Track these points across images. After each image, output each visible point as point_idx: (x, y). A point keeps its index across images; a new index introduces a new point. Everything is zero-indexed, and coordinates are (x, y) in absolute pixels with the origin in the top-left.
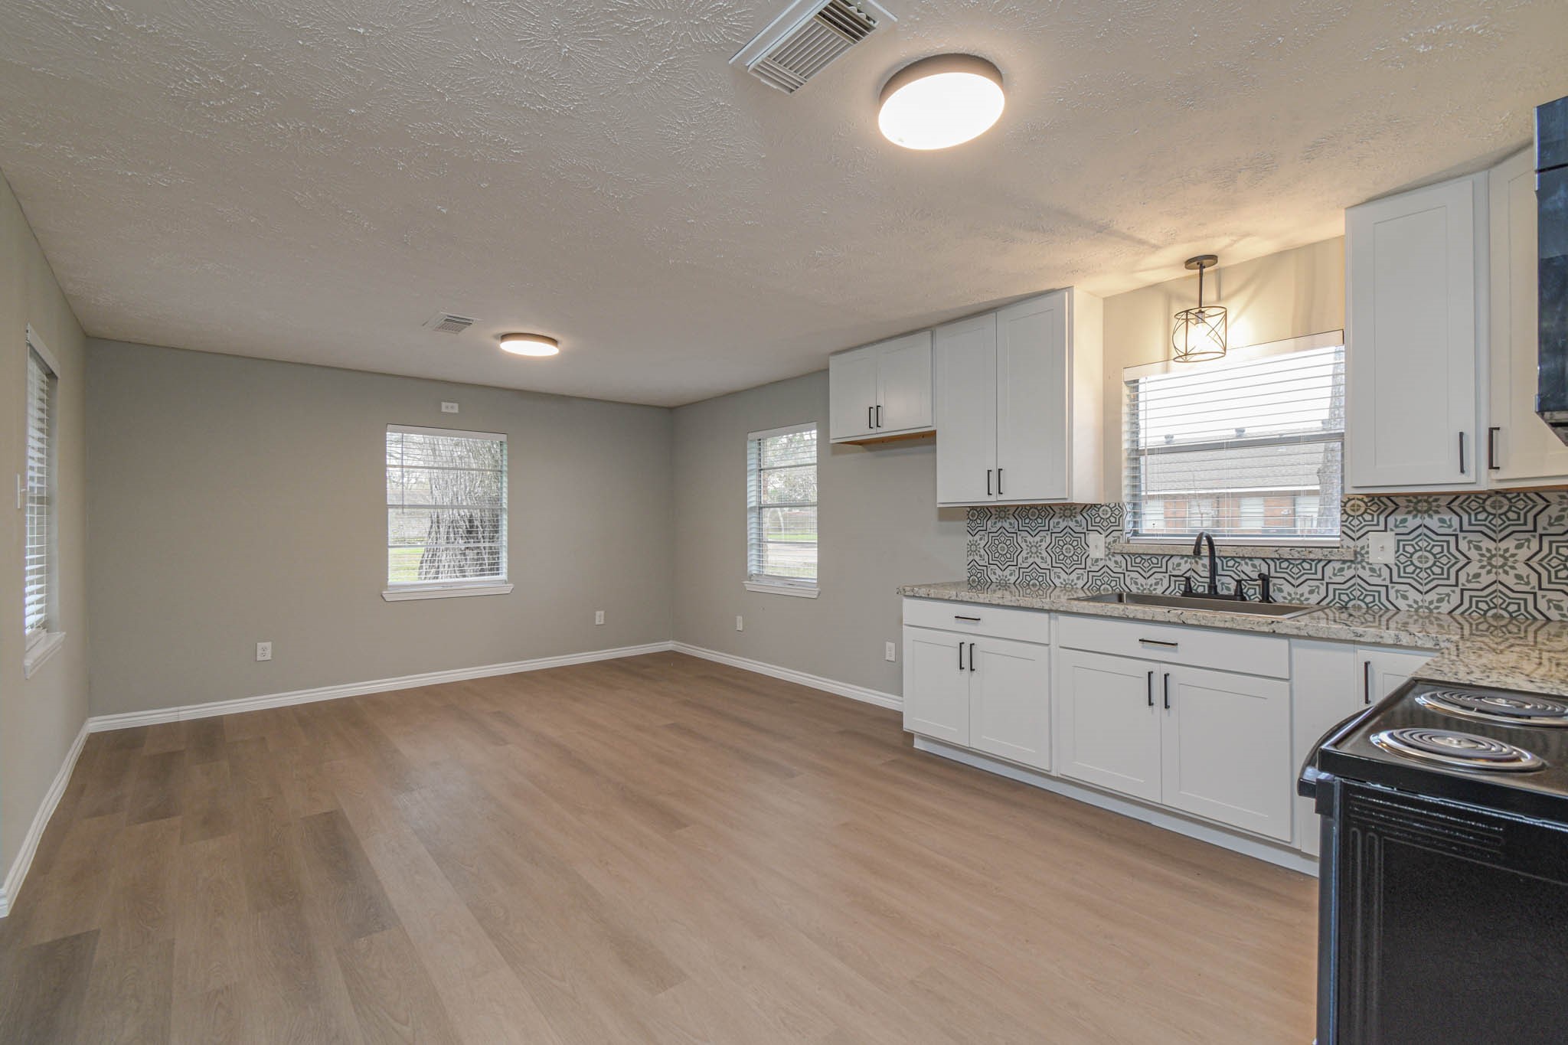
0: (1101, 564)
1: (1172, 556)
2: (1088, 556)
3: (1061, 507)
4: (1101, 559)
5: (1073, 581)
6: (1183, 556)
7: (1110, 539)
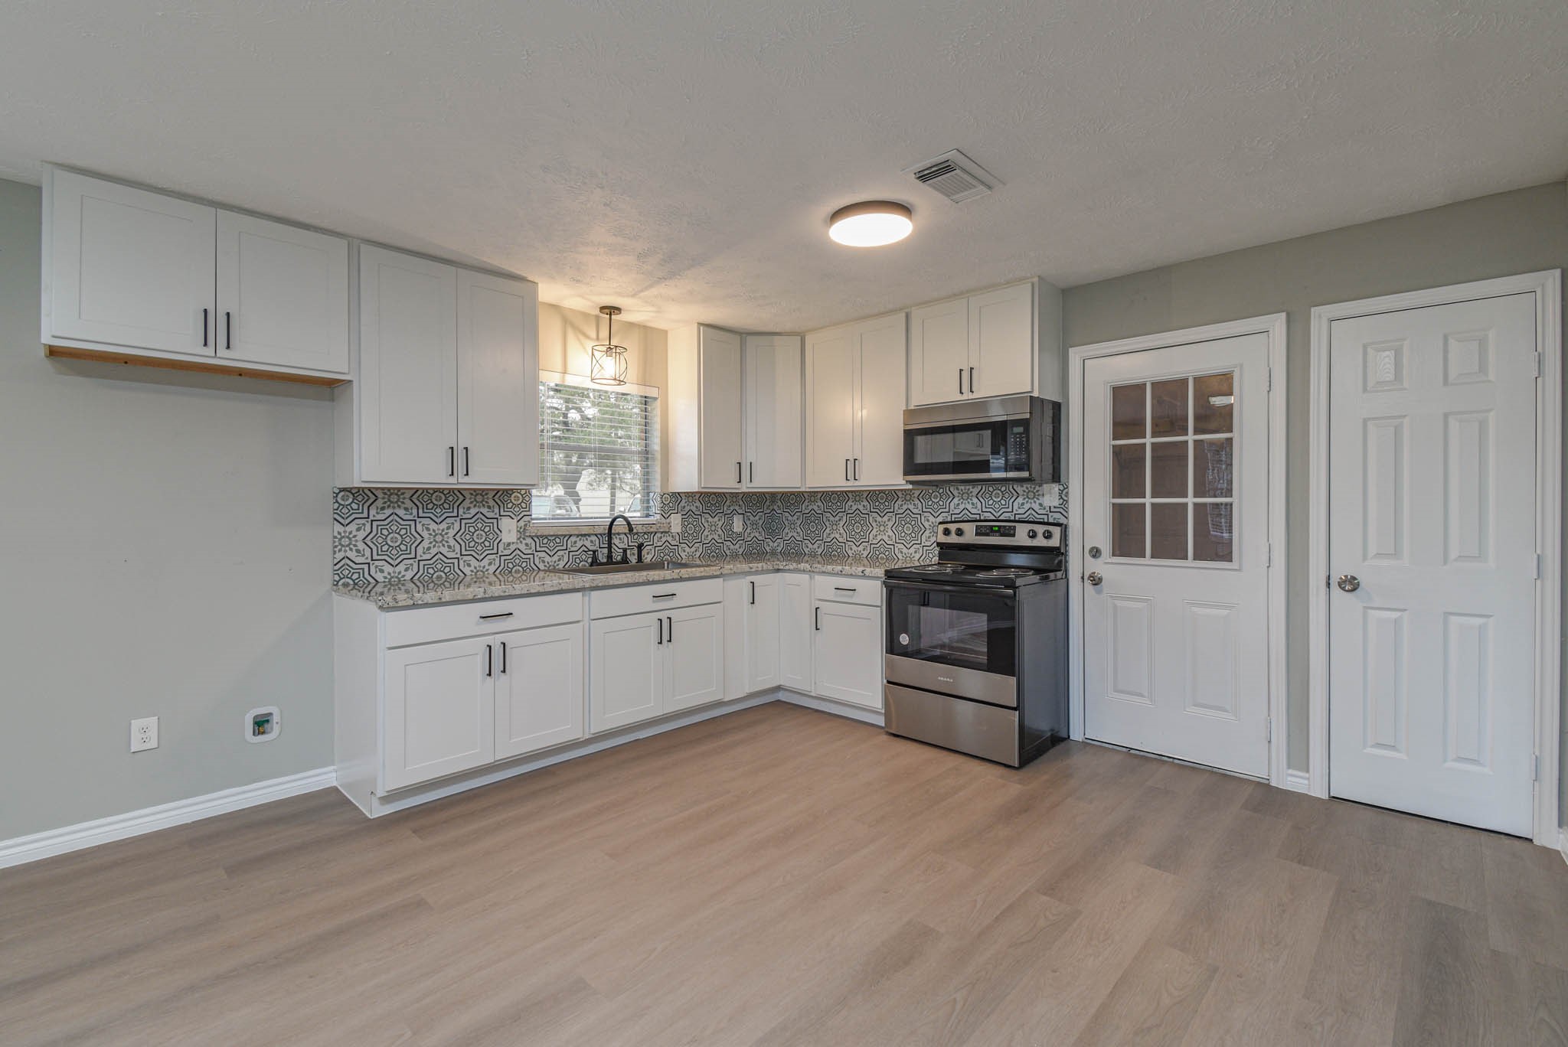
0: (513, 547)
1: (571, 536)
2: (501, 540)
3: (472, 492)
4: (513, 543)
5: (484, 567)
6: (578, 536)
7: (522, 523)
